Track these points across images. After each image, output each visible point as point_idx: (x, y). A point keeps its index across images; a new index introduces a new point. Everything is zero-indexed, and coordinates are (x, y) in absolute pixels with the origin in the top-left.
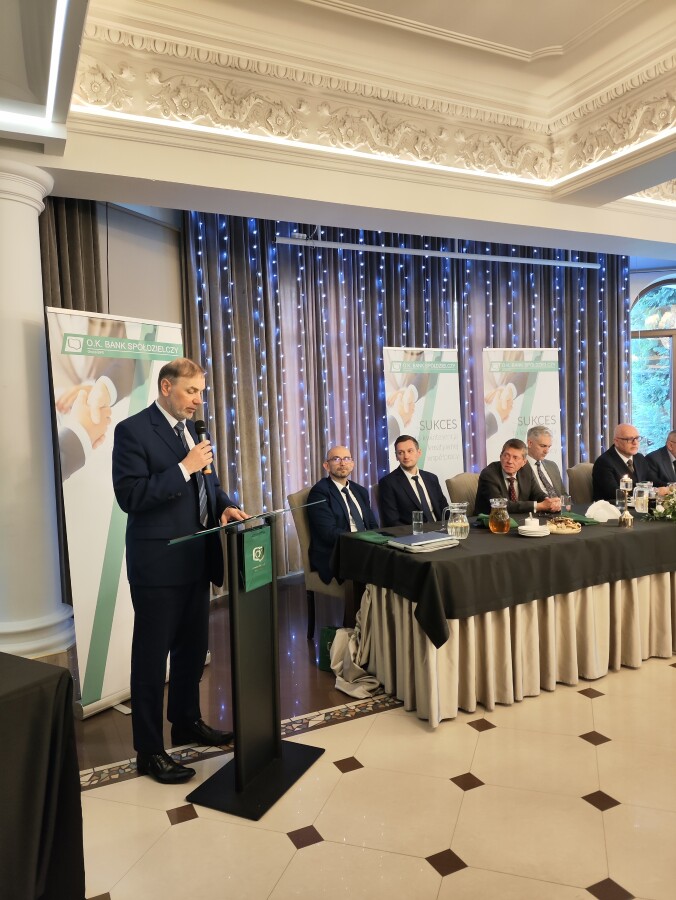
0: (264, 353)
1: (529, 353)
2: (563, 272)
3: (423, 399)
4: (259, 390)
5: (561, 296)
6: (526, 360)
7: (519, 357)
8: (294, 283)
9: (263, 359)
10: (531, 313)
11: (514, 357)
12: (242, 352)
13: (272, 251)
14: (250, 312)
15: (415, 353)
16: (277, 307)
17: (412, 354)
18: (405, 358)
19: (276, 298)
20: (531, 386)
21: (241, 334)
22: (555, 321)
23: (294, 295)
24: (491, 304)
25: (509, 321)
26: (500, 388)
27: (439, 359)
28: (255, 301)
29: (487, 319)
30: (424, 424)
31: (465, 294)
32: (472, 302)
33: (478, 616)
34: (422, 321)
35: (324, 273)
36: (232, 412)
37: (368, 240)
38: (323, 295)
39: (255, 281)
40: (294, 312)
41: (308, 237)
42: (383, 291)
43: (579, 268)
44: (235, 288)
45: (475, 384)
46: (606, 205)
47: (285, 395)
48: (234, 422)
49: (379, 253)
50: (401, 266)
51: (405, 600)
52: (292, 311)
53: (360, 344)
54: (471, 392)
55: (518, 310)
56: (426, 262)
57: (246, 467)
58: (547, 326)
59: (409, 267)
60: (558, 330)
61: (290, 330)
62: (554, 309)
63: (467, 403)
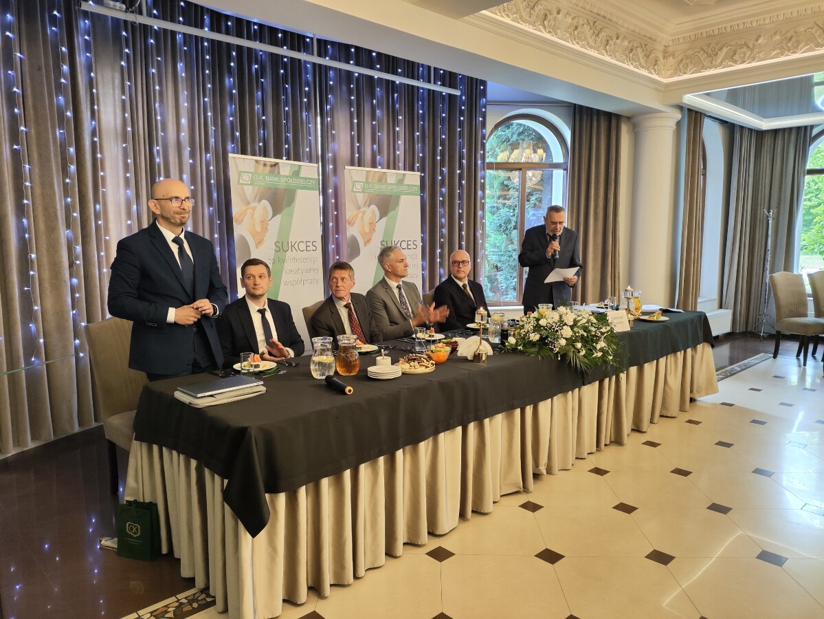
0: (72, 150)
1: (392, 175)
2: (426, 94)
3: (278, 217)
4: (66, 196)
5: (424, 121)
6: (389, 181)
7: (382, 179)
8: (118, 69)
9: (71, 158)
10: (395, 136)
11: (377, 177)
12: (39, 146)
13: (84, 24)
14: (50, 95)
15: (268, 164)
16: (92, 94)
17: (265, 165)
18: (256, 169)
19: (91, 84)
20: (394, 209)
22: (418, 146)
23: (117, 82)
24: (356, 121)
25: (373, 142)
26: (363, 209)
27: (296, 173)
28: (59, 85)
29: (352, 137)
30: (280, 245)
31: (328, 107)
32: (335, 117)
33: (311, 485)
34: (282, 131)
35: (158, 60)
36: (23, 222)
37: (215, 27)
38: (157, 88)
39: (58, 57)
40: (117, 103)
41: (127, 9)
42: (234, 91)
43: (441, 93)
44: (26, 62)
45: (339, 205)
46: (466, 18)
47: (105, 205)
48: (27, 236)
49: (228, 45)
50: (256, 66)
51: (216, 476)
52: (115, 101)
53: (207, 151)
54: (336, 213)
55: (383, 130)
56: (285, 66)
57: (48, 292)
58: (411, 150)
59: (265, 70)
60: (421, 155)
61: (112, 125)
62: (418, 134)
63: (331, 224)
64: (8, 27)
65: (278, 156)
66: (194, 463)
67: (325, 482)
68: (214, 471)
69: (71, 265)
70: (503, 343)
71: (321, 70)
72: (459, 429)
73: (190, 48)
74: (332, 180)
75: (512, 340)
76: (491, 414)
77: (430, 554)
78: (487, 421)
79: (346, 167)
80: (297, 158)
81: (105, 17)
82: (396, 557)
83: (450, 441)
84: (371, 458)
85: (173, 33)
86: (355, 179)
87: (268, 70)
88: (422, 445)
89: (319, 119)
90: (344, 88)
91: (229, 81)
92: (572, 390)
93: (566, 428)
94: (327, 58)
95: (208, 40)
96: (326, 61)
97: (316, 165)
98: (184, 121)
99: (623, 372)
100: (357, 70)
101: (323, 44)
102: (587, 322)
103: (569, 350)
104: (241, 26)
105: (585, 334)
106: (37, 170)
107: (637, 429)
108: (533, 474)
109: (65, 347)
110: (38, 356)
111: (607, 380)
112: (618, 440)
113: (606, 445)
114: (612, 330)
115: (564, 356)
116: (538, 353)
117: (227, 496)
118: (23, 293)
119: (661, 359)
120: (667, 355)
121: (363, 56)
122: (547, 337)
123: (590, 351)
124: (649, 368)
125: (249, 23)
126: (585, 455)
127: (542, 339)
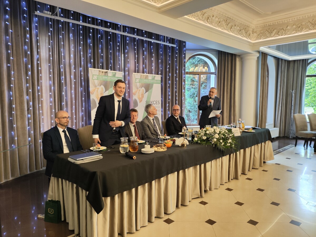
0: (30, 66)
1: (150, 76)
2: (163, 46)
3: (107, 92)
4: (27, 83)
5: (162, 56)
6: (149, 79)
7: (147, 77)
8: (48, 36)
9: (29, 69)
10: (151, 62)
11: (145, 77)
12: (17, 65)
13: (36, 19)
14: (22, 46)
15: (104, 72)
16: (37, 45)
17: (102, 72)
18: (99, 74)
19: (37, 41)
20: (151, 89)
21: (17, 56)
22: (160, 66)
23: (47, 41)
24: (137, 56)
25: (143, 64)
26: (139, 89)
27: (114, 75)
28: (25, 42)
29: (135, 62)
31: (126, 51)
32: (129, 54)
33: (120, 194)
34: (109, 60)
35: (63, 33)
36: (10, 93)
37: (84, 21)
38: (62, 43)
39: (25, 32)
40: (47, 49)
41: (52, 14)
42: (91, 45)
43: (169, 46)
44: (13, 33)
45: (130, 87)
46: (179, 18)
47: (41, 87)
48: (12, 98)
49: (89, 27)
50: (100, 35)
51: (84, 190)
52: (46, 48)
53: (80, 67)
54: (129, 90)
55: (147, 60)
56: (110, 35)
57: (19, 120)
58: (157, 67)
59: (103, 36)
60: (161, 69)
61: (45, 57)
62: (160, 61)
63: (127, 94)
64: (6, 20)
65: (107, 69)
66: (75, 185)
67: (125, 193)
68: (83, 188)
69: (28, 109)
70: (192, 140)
71: (124, 37)
72: (176, 173)
73: (75, 28)
74: (127, 78)
75: (196, 139)
76: (188, 167)
77: (165, 221)
78: (186, 170)
79: (133, 73)
80: (114, 70)
81: (43, 17)
82: (152, 222)
83: (172, 177)
84: (143, 184)
85: (69, 23)
86: (136, 78)
87: (104, 37)
88: (162, 179)
89: (123, 55)
90: (132, 44)
91: (89, 41)
92: (219, 158)
93: (216, 173)
94: (126, 33)
95: (81, 26)
96: (126, 34)
97: (122, 72)
98: (72, 56)
99: (238, 151)
100: (137, 37)
101: (125, 27)
102: (224, 132)
103: (218, 143)
104: (94, 21)
105: (224, 137)
106: (16, 74)
107: (243, 173)
108: (204, 190)
109: (25, 141)
110: (15, 145)
111: (232, 154)
112: (236, 178)
113: (232, 179)
114: (234, 136)
115: (216, 145)
116: (206, 144)
117: (88, 198)
118: (10, 120)
119: (252, 147)
120: (254, 145)
121: (140, 32)
122: (209, 138)
123: (226, 143)
124: (248, 150)
125: (97, 19)
126: (224, 183)
127: (207, 139)
